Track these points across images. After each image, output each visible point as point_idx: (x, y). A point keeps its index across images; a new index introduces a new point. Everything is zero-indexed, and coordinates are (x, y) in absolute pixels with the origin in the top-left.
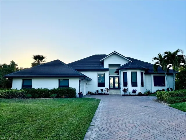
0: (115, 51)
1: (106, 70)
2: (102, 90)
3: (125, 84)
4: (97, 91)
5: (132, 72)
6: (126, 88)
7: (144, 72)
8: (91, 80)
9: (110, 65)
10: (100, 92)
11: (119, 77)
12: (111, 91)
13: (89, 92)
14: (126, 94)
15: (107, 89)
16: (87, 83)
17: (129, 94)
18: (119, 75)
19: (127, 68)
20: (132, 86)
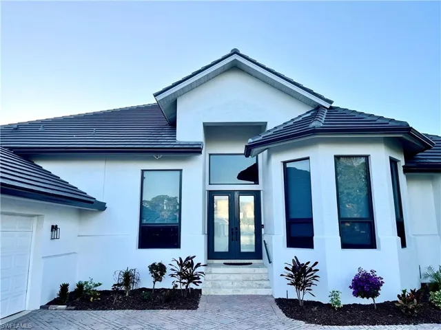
0: (235, 52)
2: (158, 270)
3: (300, 233)
4: (128, 277)
5: (337, 158)
6: (303, 255)
10: (146, 281)
11: (257, 195)
12: (214, 270)
13: (64, 288)
14: (307, 297)
15: (188, 263)
16: (54, 228)
17: (325, 300)
18: (257, 182)
20: (345, 245)
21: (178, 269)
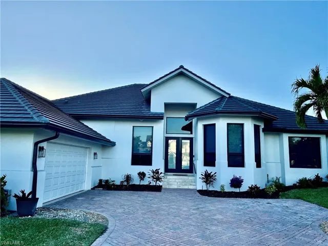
0: (182, 67)
1: (158, 118)
2: (142, 175)
3: (210, 159)
4: (128, 178)
5: (228, 124)
6: (210, 169)
7: (262, 126)
8: (113, 144)
9: (168, 106)
10: (136, 181)
11: (191, 140)
12: (168, 177)
13: (101, 181)
14: (211, 189)
15: (157, 172)
16: (95, 154)
17: (219, 190)
18: (191, 133)
19: (217, 112)
20: (230, 165)
21: (152, 174)
